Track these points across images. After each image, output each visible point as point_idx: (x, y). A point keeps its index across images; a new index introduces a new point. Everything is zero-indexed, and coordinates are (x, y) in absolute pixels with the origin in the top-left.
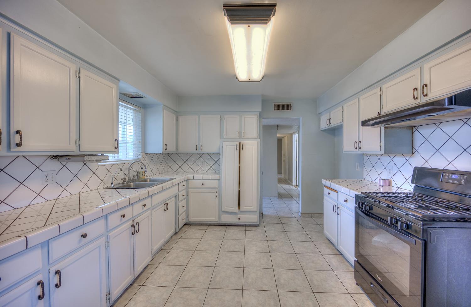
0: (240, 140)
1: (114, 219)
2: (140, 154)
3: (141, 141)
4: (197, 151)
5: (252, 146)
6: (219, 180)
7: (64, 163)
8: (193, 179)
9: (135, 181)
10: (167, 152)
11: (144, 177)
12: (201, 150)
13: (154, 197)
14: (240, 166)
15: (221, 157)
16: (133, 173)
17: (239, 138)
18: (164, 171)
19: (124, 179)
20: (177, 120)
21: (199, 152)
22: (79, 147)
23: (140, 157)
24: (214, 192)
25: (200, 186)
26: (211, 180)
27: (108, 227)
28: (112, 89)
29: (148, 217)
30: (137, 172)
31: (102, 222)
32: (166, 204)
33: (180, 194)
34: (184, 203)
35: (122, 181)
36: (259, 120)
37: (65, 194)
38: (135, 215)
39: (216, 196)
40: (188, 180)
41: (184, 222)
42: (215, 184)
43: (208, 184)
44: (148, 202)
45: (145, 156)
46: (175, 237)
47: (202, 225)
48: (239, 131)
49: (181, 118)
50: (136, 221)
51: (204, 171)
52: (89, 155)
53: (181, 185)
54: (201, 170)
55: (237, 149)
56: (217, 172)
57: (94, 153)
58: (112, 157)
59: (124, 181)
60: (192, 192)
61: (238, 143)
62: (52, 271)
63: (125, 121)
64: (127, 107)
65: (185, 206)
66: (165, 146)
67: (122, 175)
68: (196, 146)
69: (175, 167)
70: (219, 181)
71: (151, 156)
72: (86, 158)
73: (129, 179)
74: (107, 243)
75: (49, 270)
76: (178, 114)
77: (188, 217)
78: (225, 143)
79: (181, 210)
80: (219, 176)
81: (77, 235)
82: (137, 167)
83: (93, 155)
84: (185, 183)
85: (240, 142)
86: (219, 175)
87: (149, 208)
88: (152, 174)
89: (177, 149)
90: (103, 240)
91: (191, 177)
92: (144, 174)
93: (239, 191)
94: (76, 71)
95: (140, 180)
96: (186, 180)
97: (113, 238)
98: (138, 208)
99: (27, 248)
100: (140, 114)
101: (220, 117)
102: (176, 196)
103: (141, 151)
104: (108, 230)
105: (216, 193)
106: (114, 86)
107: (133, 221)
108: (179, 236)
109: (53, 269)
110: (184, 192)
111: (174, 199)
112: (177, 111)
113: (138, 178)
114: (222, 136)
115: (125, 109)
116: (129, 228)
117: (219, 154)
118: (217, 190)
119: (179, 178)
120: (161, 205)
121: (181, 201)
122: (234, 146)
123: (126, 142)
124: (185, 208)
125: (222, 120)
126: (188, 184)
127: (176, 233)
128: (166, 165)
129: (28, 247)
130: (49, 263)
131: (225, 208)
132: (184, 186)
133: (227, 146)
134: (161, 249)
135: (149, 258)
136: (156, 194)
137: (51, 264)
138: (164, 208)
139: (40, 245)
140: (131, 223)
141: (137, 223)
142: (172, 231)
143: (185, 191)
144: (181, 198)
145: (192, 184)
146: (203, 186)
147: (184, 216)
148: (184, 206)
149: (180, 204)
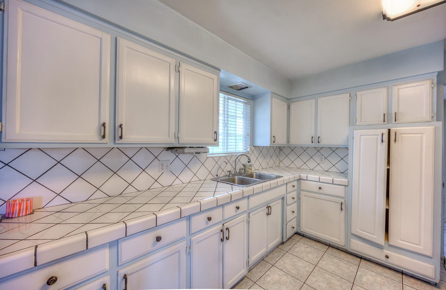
0: (389, 126)
1: (199, 221)
2: (248, 146)
3: (249, 133)
4: (313, 144)
5: (420, 135)
6: (347, 186)
7: (177, 155)
8: (307, 180)
9: (241, 175)
10: (275, 145)
11: (251, 171)
12: (319, 142)
13: (251, 199)
14: (388, 170)
15: (350, 152)
16: (239, 166)
17: (386, 122)
18: (274, 166)
19: (230, 171)
20: (289, 108)
21: (315, 145)
22: (178, 139)
23: (248, 149)
24: (338, 202)
25: (317, 190)
26: (333, 184)
27: (191, 230)
28: (213, 80)
29: (244, 221)
30: (244, 165)
31: (183, 224)
32: (269, 207)
33: (289, 196)
34: (294, 207)
35: (228, 174)
36: (435, 88)
37: (177, 182)
38: (225, 218)
39: (342, 209)
40: (300, 180)
41: (295, 230)
42: (340, 191)
43: (328, 189)
44: (243, 204)
45: (253, 148)
46: (281, 247)
47: (319, 242)
48: (386, 112)
49: (293, 106)
50: (226, 225)
51: (322, 170)
52: (190, 147)
53: (290, 185)
54: (318, 168)
55: (382, 141)
56: (344, 173)
57: (194, 146)
58: (212, 150)
59: (230, 174)
60: (305, 196)
61: (385, 132)
62: (121, 274)
63: (235, 114)
64: (236, 101)
65: (296, 212)
66: (273, 138)
67: (229, 168)
68: (312, 137)
69: (287, 162)
70: (347, 188)
71: (260, 150)
72: (186, 150)
73: (235, 172)
74: (188, 248)
75: (118, 272)
76: (289, 102)
77: (299, 226)
78: (357, 133)
79: (290, 216)
80: (347, 180)
81: (151, 236)
82: (244, 160)
83: (193, 147)
84: (295, 183)
85: (389, 130)
86: (347, 177)
87: (246, 211)
88: (261, 168)
89: (288, 141)
90: (183, 245)
91: (303, 176)
92: (250, 168)
93: (387, 211)
94: (176, 65)
95: (246, 173)
96: (298, 180)
97: (197, 243)
98: (230, 210)
99: (87, 248)
100: (249, 106)
101: (350, 96)
102: (283, 198)
103: (249, 144)
104: (191, 234)
105: (342, 204)
106: (215, 77)
107: (223, 225)
108: (286, 247)
109: (122, 272)
110: (294, 194)
111: (280, 201)
112: (289, 98)
113: (244, 172)
114: (352, 122)
115: (235, 102)
116: (218, 233)
117: (347, 148)
118: (343, 200)
119: (287, 176)
120: (263, 207)
121: (290, 205)
122: (376, 137)
123: (236, 135)
124: (295, 214)
125: (352, 99)
126: (299, 185)
127: (283, 243)
128: (277, 159)
129: (89, 248)
130: (118, 265)
131: (358, 230)
132: (294, 186)
133: (362, 137)
134: (263, 260)
135: (243, 270)
136: (254, 195)
137: (120, 266)
138: (266, 211)
139: (108, 245)
140: (220, 226)
141: (227, 229)
142: (278, 240)
143: (295, 192)
144: (290, 201)
145: (305, 185)
146: (321, 191)
147: (294, 223)
148: (294, 212)
149: (289, 209)
